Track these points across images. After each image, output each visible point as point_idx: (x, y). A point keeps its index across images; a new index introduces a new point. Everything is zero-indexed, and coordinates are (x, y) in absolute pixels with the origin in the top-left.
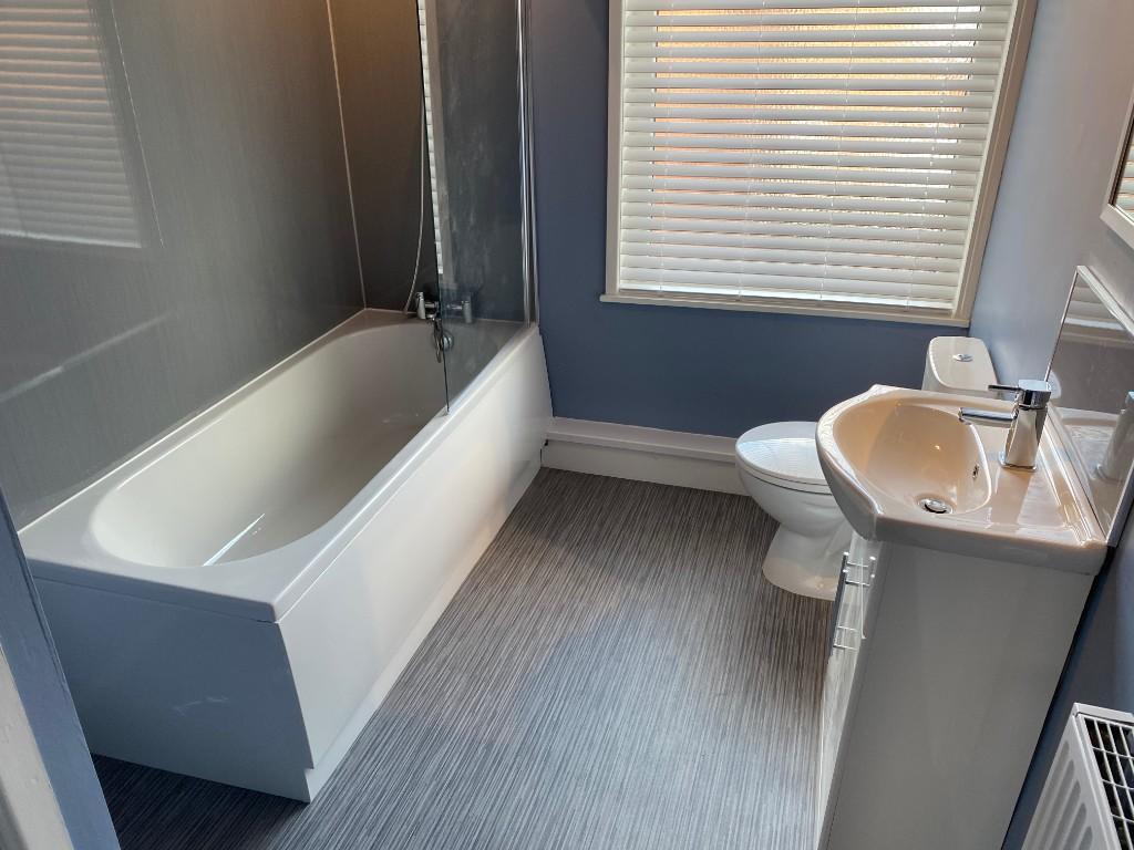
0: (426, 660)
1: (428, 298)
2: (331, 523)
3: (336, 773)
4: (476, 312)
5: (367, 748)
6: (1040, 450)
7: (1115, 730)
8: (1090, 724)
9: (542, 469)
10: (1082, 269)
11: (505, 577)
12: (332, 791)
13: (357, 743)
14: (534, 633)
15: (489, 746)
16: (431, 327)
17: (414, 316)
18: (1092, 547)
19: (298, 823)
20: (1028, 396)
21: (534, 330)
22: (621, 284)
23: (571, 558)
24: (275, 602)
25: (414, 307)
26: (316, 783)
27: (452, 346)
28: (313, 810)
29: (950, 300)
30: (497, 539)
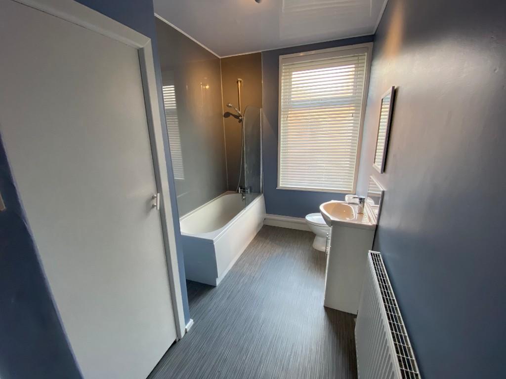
0: (240, 260)
1: (241, 189)
2: (223, 228)
3: (222, 281)
4: (251, 191)
5: (228, 277)
6: (365, 209)
7: (376, 255)
8: (371, 254)
9: (264, 225)
10: (371, 177)
11: (256, 245)
12: (221, 284)
13: (226, 276)
14: (263, 256)
15: (253, 277)
16: (241, 194)
17: (238, 192)
18: (373, 225)
19: (214, 290)
20: (361, 199)
21: (263, 195)
22: (281, 185)
23: (270, 242)
24: (214, 240)
25: (238, 191)
26: (218, 282)
27: (245, 199)
28: (217, 288)
29: (351, 188)
30: (254, 238)
